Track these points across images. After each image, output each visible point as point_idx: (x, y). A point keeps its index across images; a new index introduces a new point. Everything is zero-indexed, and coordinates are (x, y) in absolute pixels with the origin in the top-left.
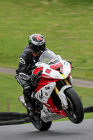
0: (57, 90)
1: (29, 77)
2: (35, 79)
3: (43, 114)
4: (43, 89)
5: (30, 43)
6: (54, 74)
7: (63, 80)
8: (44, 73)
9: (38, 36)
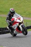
0: (19, 25)
3: (14, 32)
4: (15, 25)
5: (10, 11)
7: (21, 22)
9: (12, 9)
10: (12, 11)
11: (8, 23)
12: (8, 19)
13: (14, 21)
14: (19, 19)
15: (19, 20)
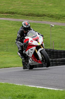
0: (36, 51)
1: (22, 44)
2: (25, 45)
3: (30, 62)
4: (29, 50)
5: (23, 26)
6: (35, 43)
8: (29, 42)
10: (25, 26)
11: (19, 46)
12: (19, 39)
13: (27, 43)
14: (37, 40)
15: (36, 42)
